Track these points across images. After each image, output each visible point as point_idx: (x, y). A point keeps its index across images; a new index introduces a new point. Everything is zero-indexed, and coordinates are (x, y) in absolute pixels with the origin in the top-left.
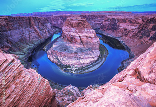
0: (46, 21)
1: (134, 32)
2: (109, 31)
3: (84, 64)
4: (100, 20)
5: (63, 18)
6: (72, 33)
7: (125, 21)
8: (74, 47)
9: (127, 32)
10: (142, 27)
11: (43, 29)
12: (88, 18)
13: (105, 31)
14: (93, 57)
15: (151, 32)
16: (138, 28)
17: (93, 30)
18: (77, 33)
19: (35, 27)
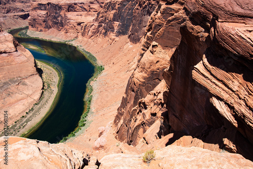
1: (93, 26)
2: (51, 30)
4: (24, 7)
9: (83, 28)
10: (101, 17)
13: (41, 31)
14: (28, 96)
15: (114, 23)
16: (96, 20)
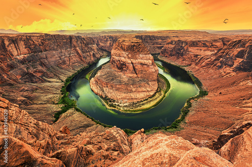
0: (92, 42)
1: (210, 59)
2: (173, 57)
3: (136, 99)
4: (162, 42)
5: (113, 39)
6: (123, 59)
7: (197, 44)
8: (124, 77)
9: (199, 59)
10: (221, 53)
11: (87, 52)
12: (145, 40)
13: (166, 57)
14: (148, 91)
15: (235, 59)
16: (215, 54)
17: (151, 56)
18: (129, 58)
19: (78, 48)
